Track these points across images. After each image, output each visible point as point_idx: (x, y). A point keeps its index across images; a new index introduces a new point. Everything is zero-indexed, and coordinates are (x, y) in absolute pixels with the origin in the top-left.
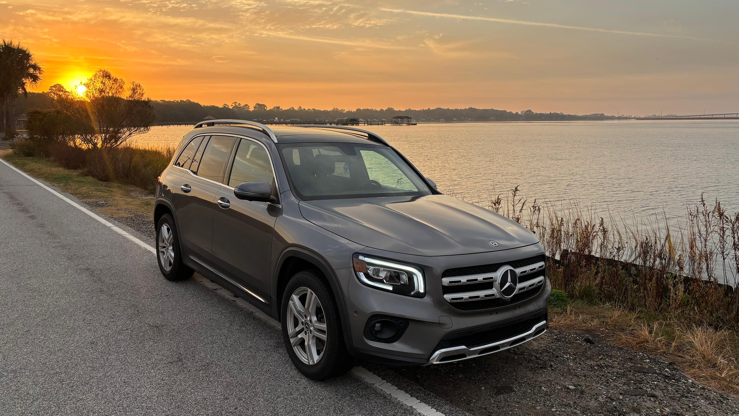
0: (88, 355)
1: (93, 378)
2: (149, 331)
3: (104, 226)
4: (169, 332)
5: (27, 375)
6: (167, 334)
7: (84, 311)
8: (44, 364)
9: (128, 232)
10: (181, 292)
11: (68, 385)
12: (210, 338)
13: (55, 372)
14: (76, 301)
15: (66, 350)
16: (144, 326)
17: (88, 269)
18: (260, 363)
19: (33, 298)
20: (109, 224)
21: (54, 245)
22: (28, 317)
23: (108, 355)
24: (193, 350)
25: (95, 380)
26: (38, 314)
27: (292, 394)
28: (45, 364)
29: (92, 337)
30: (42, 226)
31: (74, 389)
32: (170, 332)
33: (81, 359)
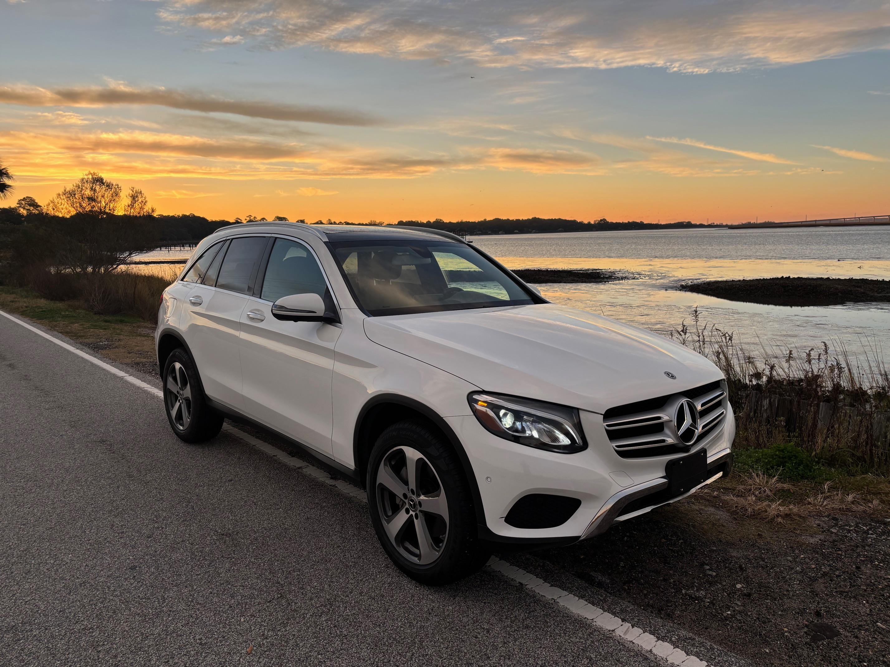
0: (130, 593)
1: (147, 637)
2: (218, 543)
3: (114, 375)
4: (250, 544)
5: (35, 636)
6: (248, 548)
7: (110, 512)
8: (60, 611)
9: (149, 383)
10: (249, 473)
11: (108, 652)
12: (318, 553)
13: (83, 627)
14: (94, 495)
15: (92, 582)
16: (209, 535)
17: (102, 441)
18: (413, 596)
19: (27, 492)
20: (121, 374)
21: (47, 406)
22: (24, 525)
23: (163, 590)
24: (298, 575)
25: (151, 643)
26: (40, 518)
27: (489, 658)
28: (63, 611)
29: (131, 557)
30: (26, 378)
31: (120, 661)
32: (252, 543)
33: (120, 600)
